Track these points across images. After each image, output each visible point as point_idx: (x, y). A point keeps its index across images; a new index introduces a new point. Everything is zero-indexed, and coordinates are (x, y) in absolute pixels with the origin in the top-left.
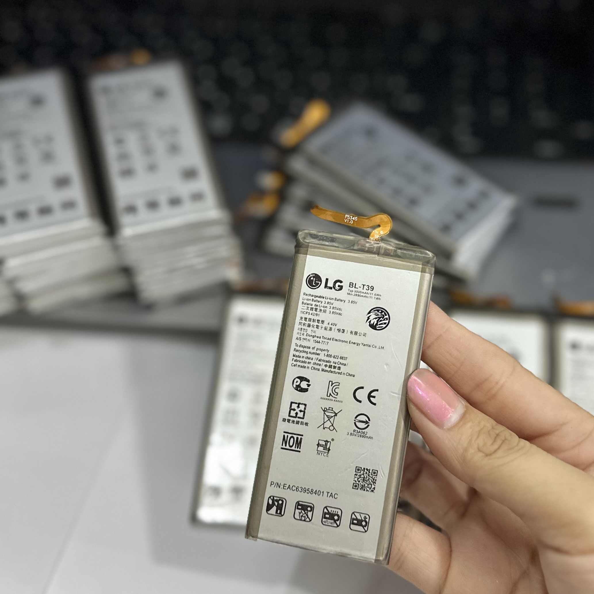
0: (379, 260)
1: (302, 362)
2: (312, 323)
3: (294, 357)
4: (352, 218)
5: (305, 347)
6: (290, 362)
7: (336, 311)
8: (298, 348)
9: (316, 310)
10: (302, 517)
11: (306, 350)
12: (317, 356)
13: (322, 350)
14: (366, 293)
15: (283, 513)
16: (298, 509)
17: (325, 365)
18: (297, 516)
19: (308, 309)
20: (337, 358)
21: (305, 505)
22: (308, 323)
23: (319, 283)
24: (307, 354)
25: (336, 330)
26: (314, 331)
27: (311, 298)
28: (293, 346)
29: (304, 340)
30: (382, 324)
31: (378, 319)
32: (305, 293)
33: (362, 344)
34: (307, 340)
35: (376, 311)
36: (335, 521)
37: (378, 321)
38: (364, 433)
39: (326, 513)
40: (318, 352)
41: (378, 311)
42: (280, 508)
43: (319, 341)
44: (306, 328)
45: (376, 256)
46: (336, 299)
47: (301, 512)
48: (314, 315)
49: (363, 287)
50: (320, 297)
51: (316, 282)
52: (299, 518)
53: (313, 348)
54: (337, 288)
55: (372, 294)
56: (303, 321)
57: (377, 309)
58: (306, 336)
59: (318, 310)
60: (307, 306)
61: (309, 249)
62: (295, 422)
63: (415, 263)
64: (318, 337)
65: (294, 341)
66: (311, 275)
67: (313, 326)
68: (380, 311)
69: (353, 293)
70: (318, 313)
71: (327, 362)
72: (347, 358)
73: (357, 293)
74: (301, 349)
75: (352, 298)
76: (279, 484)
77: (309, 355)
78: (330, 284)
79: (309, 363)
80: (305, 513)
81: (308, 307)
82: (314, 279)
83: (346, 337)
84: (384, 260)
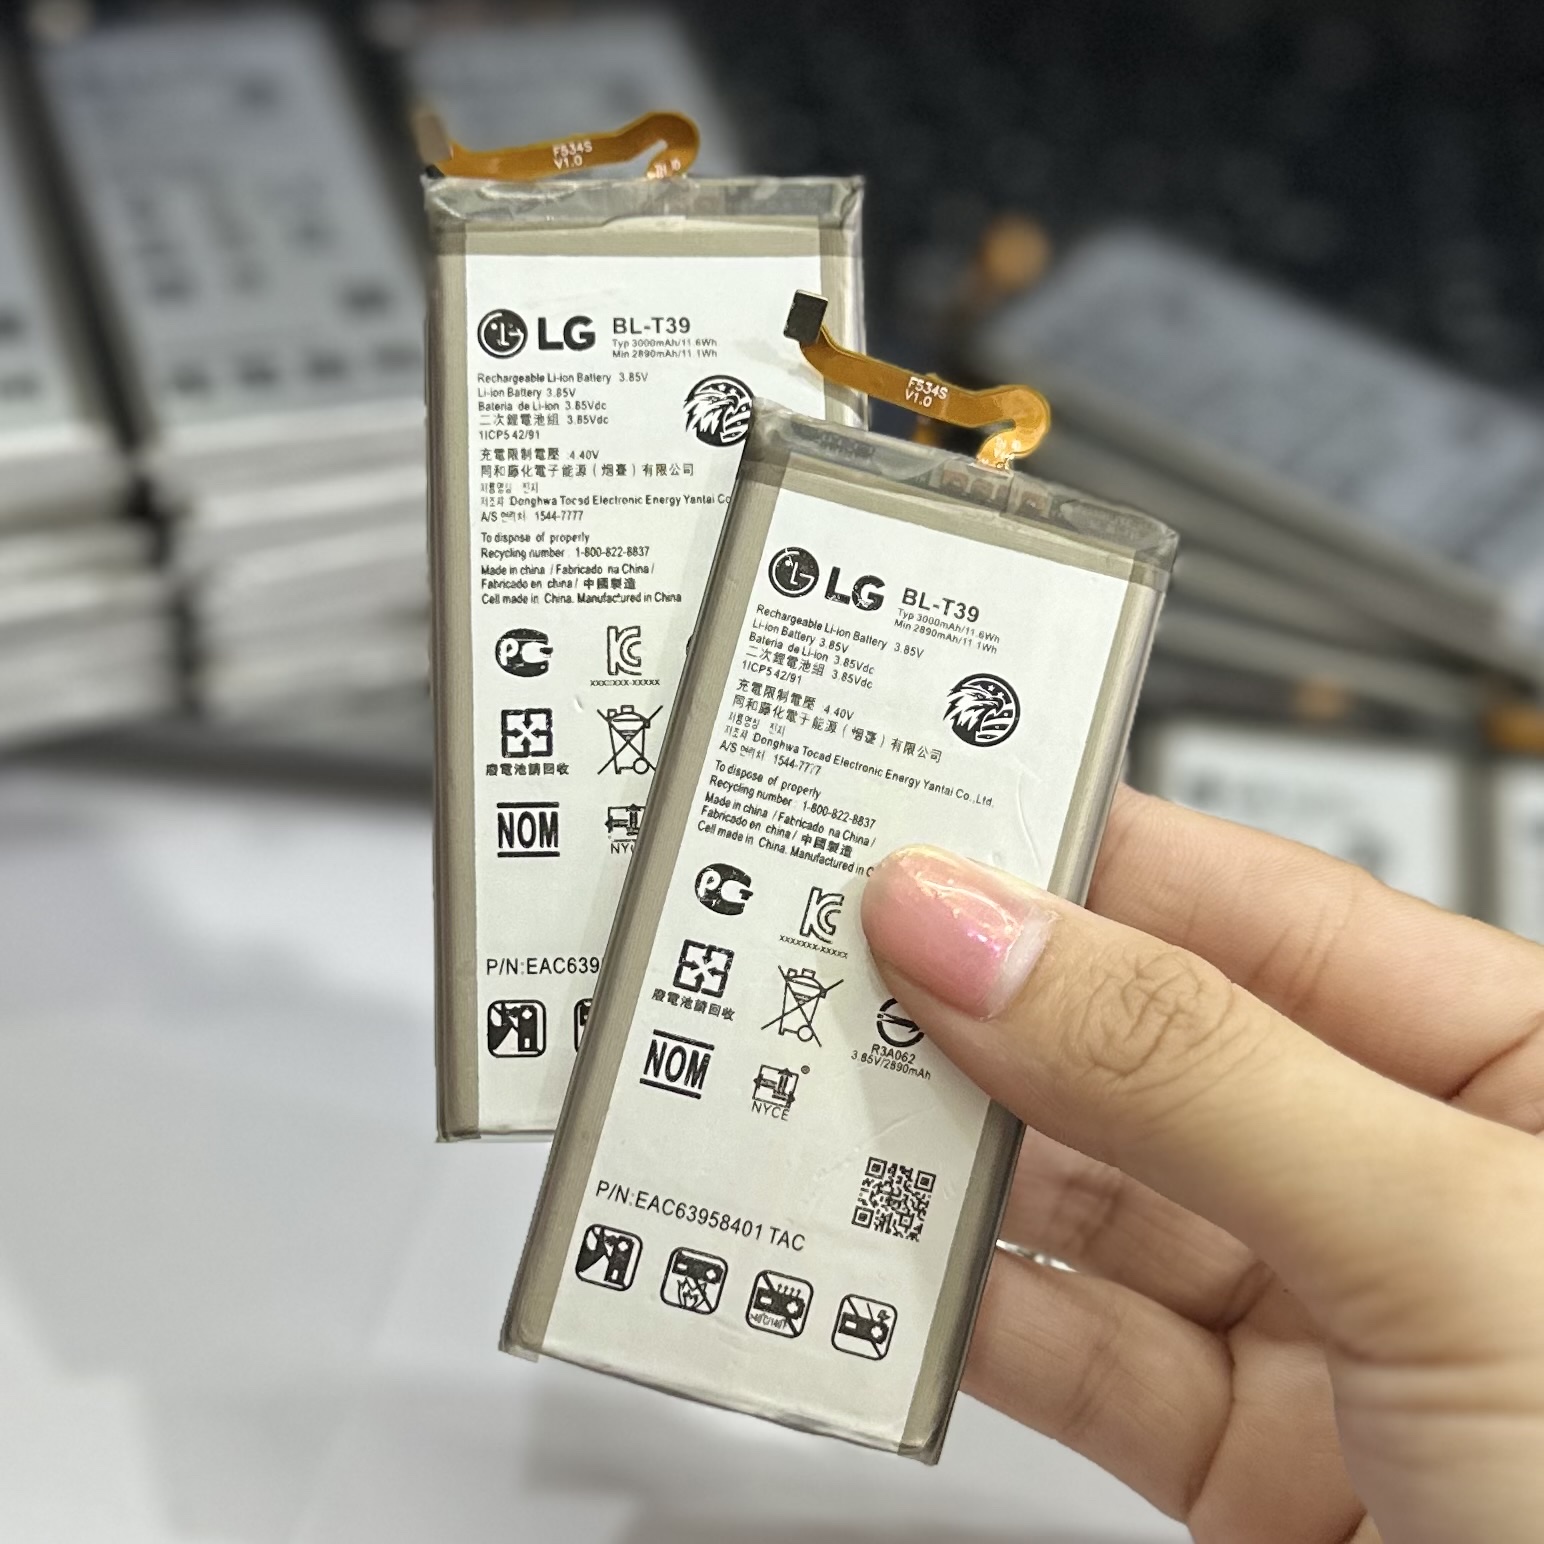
0: (1005, 529)
1: (734, 820)
2: (774, 702)
3: (706, 803)
4: (933, 387)
5: (747, 775)
6: (695, 815)
7: (855, 672)
8: (723, 776)
9: (792, 662)
10: (688, 1298)
11: (748, 783)
12: (781, 807)
13: (799, 790)
14: (952, 626)
15: (627, 1282)
16: (677, 1271)
17: (803, 837)
18: (671, 1294)
19: (766, 656)
20: (843, 817)
21: (699, 1262)
22: (763, 699)
23: (809, 580)
24: (751, 796)
25: (849, 731)
26: (780, 727)
27: (780, 623)
28: (709, 768)
29: (744, 753)
30: (992, 727)
31: (983, 710)
32: (761, 607)
33: (926, 784)
34: (756, 754)
35: (979, 687)
36: (789, 1318)
37: (981, 717)
38: (904, 1057)
39: (762, 1292)
40: (787, 794)
41: (985, 685)
42: (619, 1263)
43: (794, 761)
44: (754, 714)
45: (997, 514)
46: (857, 634)
47: (686, 1282)
48: (785, 677)
49: (947, 607)
50: (809, 623)
51: (801, 574)
52: (677, 1301)
53: (772, 781)
54: (865, 600)
55: (970, 632)
56: (749, 694)
57: (983, 680)
58: (754, 740)
59: (798, 664)
60: (765, 647)
61: (788, 470)
62: (693, 1005)
63: (1111, 551)
64: (790, 748)
65: (713, 753)
66: (787, 553)
67: (778, 712)
68: (991, 688)
69: (913, 622)
70: (798, 673)
71: (811, 827)
72: (874, 821)
73: (927, 625)
74: (734, 779)
75: (907, 637)
76: (624, 1191)
77: (756, 802)
78: (845, 587)
79: (752, 825)
80: (698, 1287)
81: (767, 651)
82: (797, 564)
83: (881, 756)
84: (1020, 531)
